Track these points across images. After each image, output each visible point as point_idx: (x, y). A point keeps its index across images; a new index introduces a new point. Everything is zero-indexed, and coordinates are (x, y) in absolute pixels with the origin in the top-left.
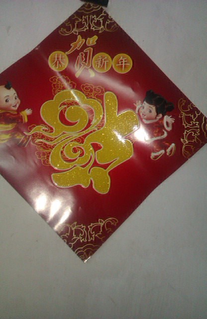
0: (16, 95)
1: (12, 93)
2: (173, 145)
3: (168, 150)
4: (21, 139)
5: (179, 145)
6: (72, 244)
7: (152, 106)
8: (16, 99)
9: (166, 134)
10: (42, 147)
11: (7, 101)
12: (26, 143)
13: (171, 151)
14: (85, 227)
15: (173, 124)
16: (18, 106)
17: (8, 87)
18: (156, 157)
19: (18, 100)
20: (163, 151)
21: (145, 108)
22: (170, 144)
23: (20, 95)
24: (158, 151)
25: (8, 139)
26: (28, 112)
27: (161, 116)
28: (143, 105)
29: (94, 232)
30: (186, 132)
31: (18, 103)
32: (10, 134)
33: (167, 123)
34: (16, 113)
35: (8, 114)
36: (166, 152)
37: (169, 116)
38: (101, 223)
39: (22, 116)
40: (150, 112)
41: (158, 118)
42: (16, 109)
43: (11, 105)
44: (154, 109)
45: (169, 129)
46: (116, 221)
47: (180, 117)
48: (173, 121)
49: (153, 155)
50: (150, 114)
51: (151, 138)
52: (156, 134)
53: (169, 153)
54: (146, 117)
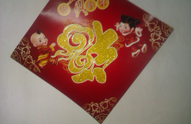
0: (44, 36)
1: (42, 36)
2: (145, 45)
3: (142, 49)
4: (53, 61)
6: (93, 114)
7: (126, 24)
8: (45, 39)
9: (138, 40)
10: (66, 63)
11: (40, 41)
12: (57, 63)
13: (144, 49)
14: (98, 104)
16: (47, 43)
17: (39, 33)
18: (135, 55)
19: (47, 39)
20: (139, 51)
21: (122, 26)
22: (143, 45)
23: (47, 36)
24: (136, 51)
25: (46, 63)
26: (53, 45)
27: (133, 29)
28: (121, 24)
29: (103, 107)
31: (47, 41)
32: (46, 60)
33: (138, 33)
34: (47, 47)
35: (43, 49)
36: (141, 51)
38: (107, 101)
39: (50, 48)
40: (126, 28)
41: (132, 30)
42: (46, 44)
43: (43, 43)
44: (127, 25)
45: (140, 35)
46: (115, 99)
48: (142, 30)
49: (133, 54)
50: (126, 29)
51: (130, 43)
52: (132, 41)
53: (143, 51)
54: (123, 32)
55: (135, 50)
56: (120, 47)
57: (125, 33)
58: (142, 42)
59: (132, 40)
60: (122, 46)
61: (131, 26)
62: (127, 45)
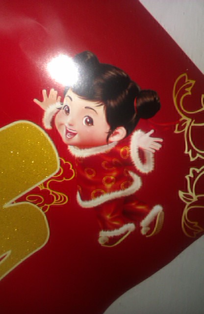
2: (157, 209)
3: (145, 223)
5: (173, 208)
7: (92, 105)
9: (137, 184)
13: (152, 225)
15: (157, 154)
18: (113, 240)
20: (130, 227)
22: (150, 208)
24: (118, 227)
27: (122, 132)
28: (66, 102)
30: (194, 172)
36: (138, 228)
37: (146, 130)
40: (90, 122)
41: (115, 139)
44: (99, 112)
45: (147, 168)
47: (176, 132)
48: (158, 147)
49: (104, 235)
50: (90, 129)
51: (98, 194)
52: (109, 186)
53: (143, 232)
54: (76, 139)
55: (116, 223)
56: (52, 204)
57: (82, 146)
58: (146, 197)
59: (108, 181)
60: (60, 199)
61: (114, 121)
62: (86, 197)
